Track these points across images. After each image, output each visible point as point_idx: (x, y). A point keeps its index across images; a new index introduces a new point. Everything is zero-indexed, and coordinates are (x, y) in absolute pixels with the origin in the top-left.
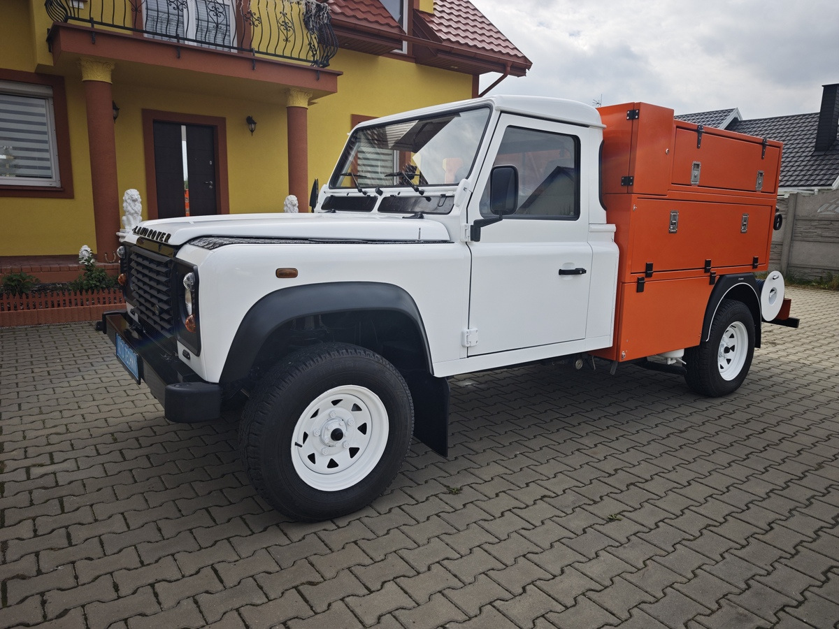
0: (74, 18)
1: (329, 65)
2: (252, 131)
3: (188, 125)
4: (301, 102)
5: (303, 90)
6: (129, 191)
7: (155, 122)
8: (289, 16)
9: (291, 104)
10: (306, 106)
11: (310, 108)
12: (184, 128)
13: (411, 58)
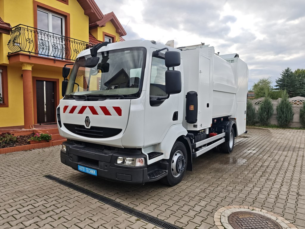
0: (23, 51)
3: (46, 81)
7: (37, 80)
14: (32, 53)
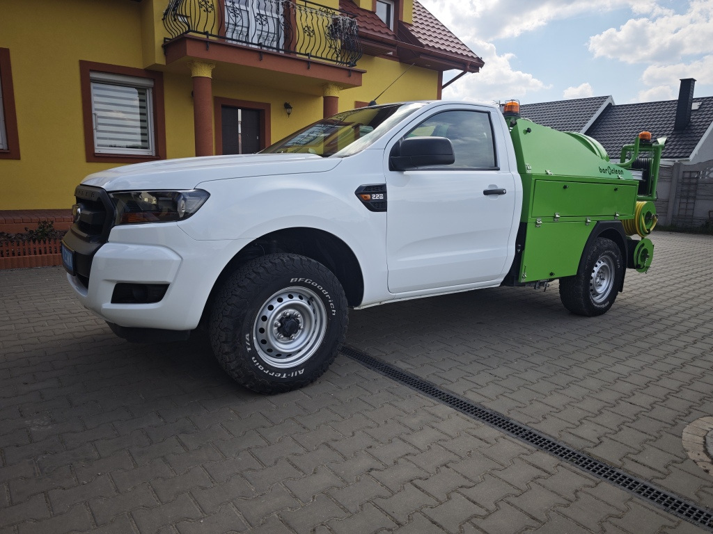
0: (194, 32)
1: (356, 65)
3: (243, 109)
4: (334, 92)
5: (337, 83)
7: (223, 106)
9: (328, 95)
10: (338, 96)
12: (240, 111)
13: (396, 58)
14: (211, 35)
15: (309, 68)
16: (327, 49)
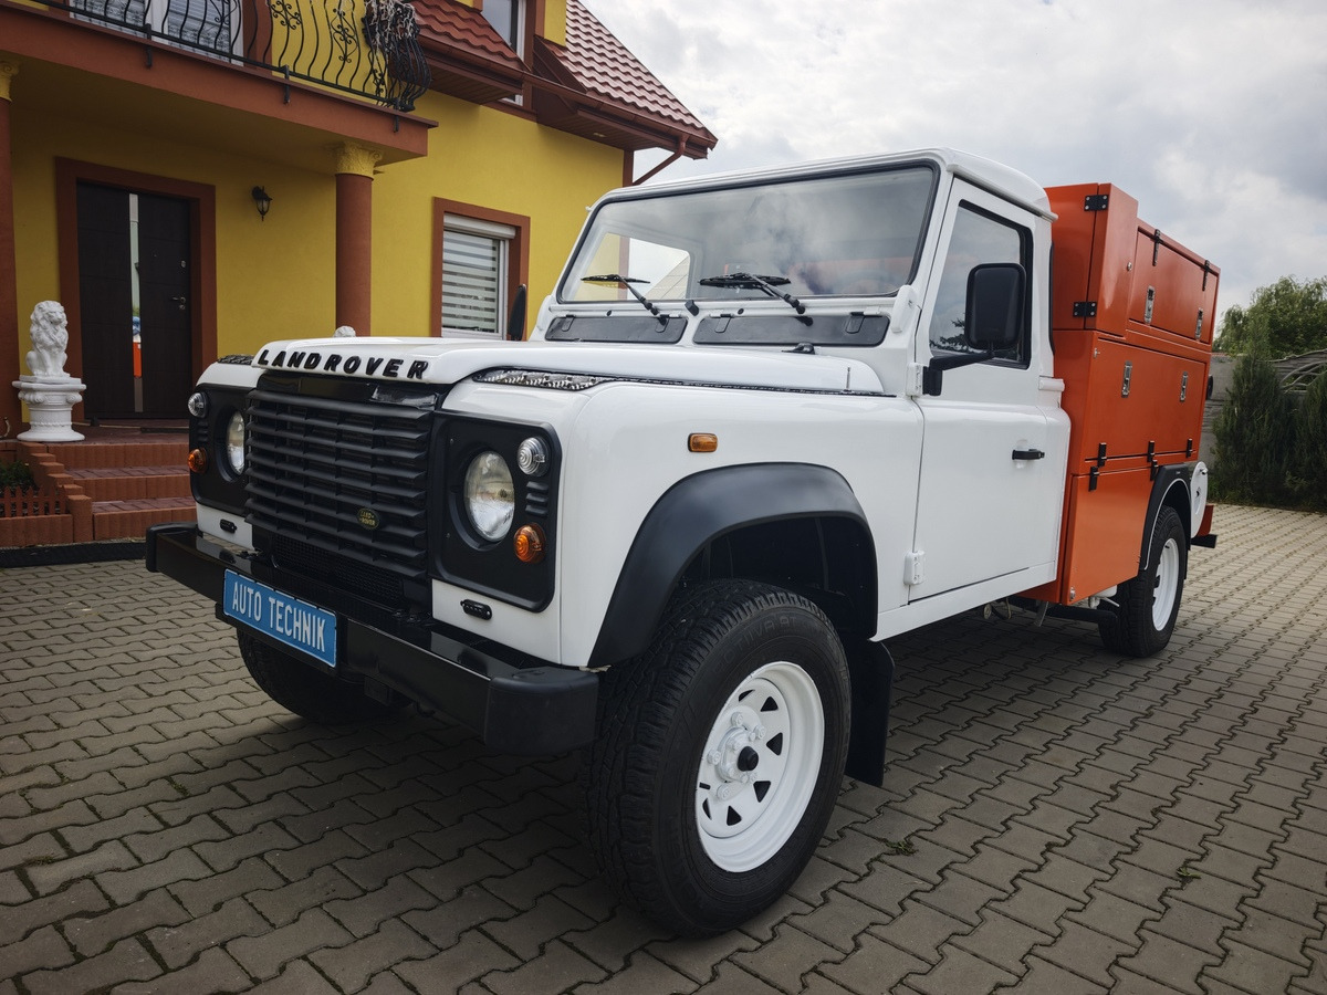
1: (413, 109)
2: (263, 213)
3: (141, 195)
4: (361, 166)
5: (368, 147)
6: (44, 304)
7: (79, 182)
8: (348, 17)
9: (345, 170)
10: (371, 175)
11: (377, 179)
12: (134, 200)
13: (531, 113)
15: (286, 102)
16: (336, 63)
